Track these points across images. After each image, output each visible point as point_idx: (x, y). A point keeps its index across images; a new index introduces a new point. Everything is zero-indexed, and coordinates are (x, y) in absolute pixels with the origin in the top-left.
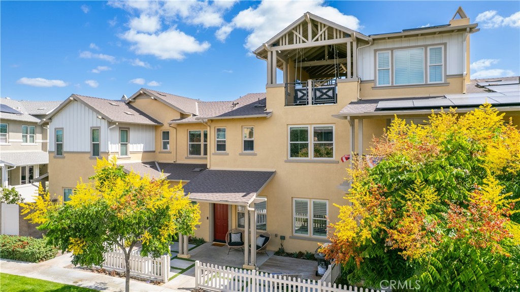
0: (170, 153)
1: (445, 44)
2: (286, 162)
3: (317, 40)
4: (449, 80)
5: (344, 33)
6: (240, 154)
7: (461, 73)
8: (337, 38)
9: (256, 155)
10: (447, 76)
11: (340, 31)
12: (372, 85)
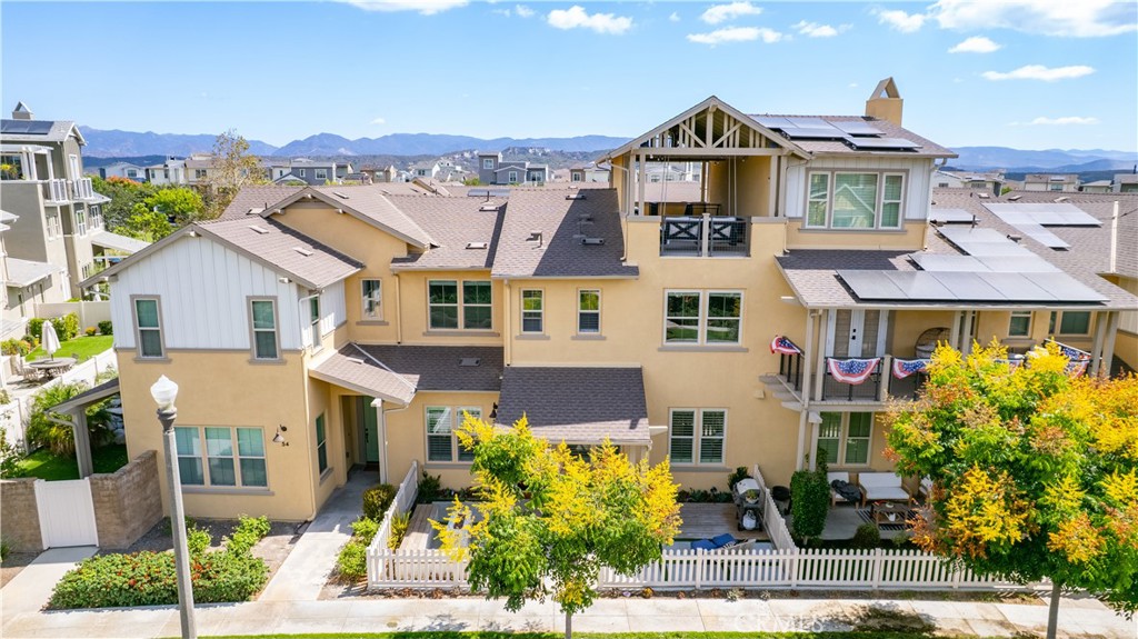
0: (383, 323)
1: (907, 171)
2: (660, 350)
3: (721, 145)
4: (907, 226)
5: (767, 139)
6: (574, 338)
7: (922, 217)
8: (754, 146)
9: (604, 339)
10: (906, 221)
11: (761, 135)
12: (799, 225)
